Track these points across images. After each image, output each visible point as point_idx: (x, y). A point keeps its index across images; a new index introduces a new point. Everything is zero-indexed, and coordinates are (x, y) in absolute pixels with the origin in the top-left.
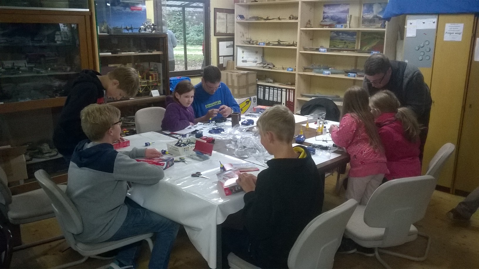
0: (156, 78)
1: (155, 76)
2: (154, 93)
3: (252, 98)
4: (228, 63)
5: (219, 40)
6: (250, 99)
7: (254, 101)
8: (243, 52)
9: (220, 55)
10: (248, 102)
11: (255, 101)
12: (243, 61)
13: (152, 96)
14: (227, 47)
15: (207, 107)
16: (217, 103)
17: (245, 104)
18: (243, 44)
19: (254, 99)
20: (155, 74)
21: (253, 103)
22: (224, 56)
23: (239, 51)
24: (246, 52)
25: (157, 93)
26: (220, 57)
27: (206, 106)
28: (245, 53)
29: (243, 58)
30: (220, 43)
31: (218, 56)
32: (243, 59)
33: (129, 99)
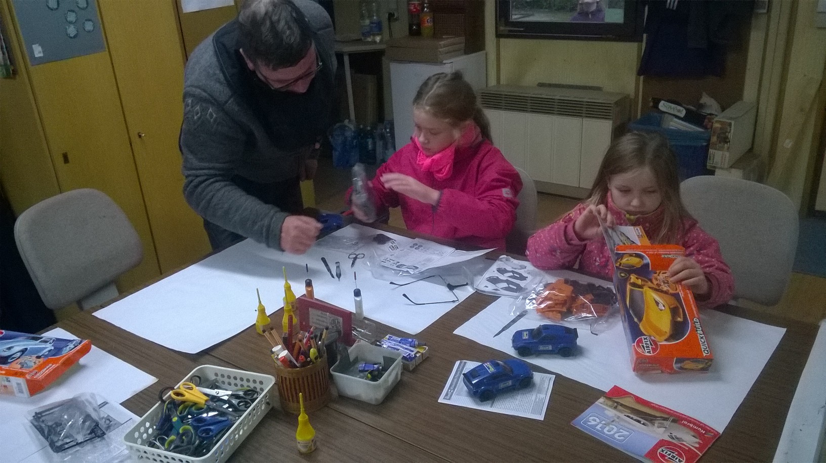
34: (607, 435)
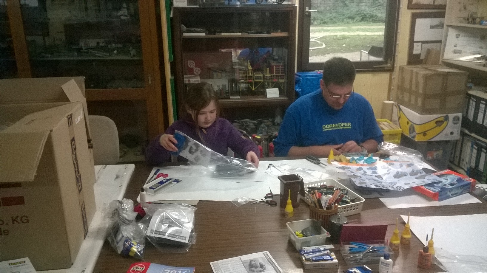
0: (277, 71)
1: (276, 68)
2: (270, 93)
3: (451, 116)
4: (429, 52)
5: (415, 17)
6: (447, 118)
7: (455, 122)
8: (458, 36)
9: (415, 40)
10: (439, 123)
11: (457, 122)
12: (455, 52)
13: (266, 97)
14: (432, 27)
15: (326, 128)
16: (344, 126)
17: (433, 124)
18: (461, 22)
19: (456, 119)
20: (276, 66)
21: (453, 125)
22: (423, 42)
23: (452, 33)
24: (463, 36)
25: (275, 93)
26: (415, 44)
27: (324, 127)
28: (460, 38)
29: (455, 46)
30: (419, 21)
31: (412, 42)
32: (455, 48)
33: (229, 98)
34: (174, 270)
